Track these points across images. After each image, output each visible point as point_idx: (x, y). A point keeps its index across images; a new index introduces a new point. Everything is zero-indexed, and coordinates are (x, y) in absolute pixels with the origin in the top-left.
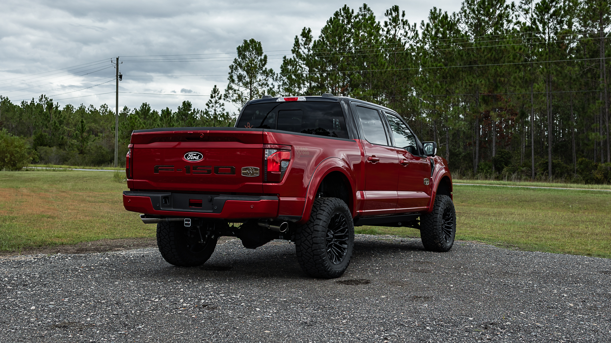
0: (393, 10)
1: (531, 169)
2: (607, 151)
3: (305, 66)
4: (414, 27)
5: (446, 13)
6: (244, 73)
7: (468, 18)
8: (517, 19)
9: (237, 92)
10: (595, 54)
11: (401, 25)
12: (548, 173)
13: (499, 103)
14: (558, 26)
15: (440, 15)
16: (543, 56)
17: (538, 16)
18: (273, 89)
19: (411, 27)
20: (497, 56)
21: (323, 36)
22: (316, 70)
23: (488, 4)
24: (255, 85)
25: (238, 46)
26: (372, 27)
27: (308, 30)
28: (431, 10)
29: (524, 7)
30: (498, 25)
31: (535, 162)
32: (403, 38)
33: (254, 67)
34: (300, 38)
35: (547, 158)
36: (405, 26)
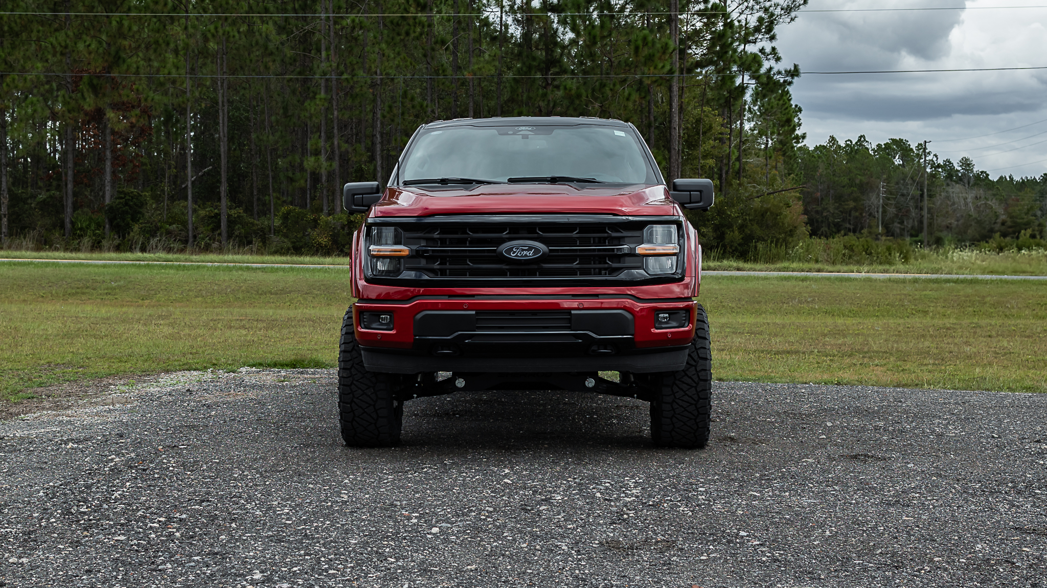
1: (187, 227)
12: (220, 234)
35: (216, 207)
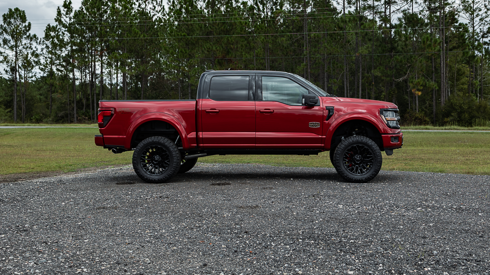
3: (67, 32)
4: (160, 3)
6: (9, 37)
9: (3, 54)
10: (300, 29)
11: (150, 1)
14: (274, 7)
16: (263, 29)
18: (36, 52)
19: (158, 2)
20: (228, 29)
21: (83, 7)
22: (77, 36)
24: (21, 48)
25: (3, 14)
26: (126, 2)
27: (69, 2)
33: (19, 33)
34: (62, 9)
36: (153, 2)
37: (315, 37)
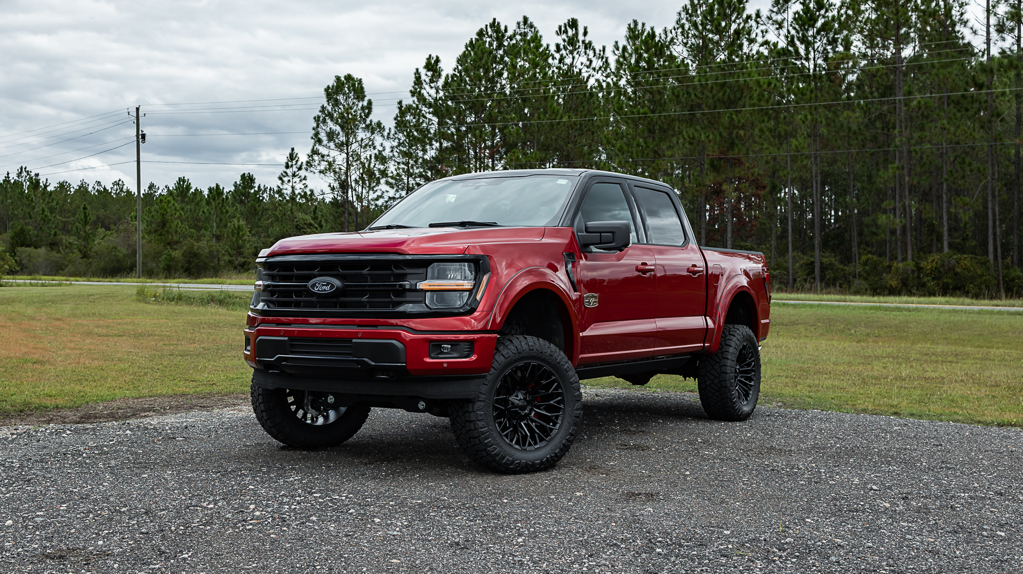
0: (569, 26)
1: (788, 272)
2: (906, 244)
3: (431, 115)
4: (602, 53)
5: (652, 29)
6: (337, 128)
7: (688, 37)
8: (763, 37)
9: (326, 158)
10: (888, 90)
11: (582, 49)
12: (814, 278)
13: (737, 170)
14: (829, 47)
15: (643, 32)
16: (805, 94)
17: (798, 32)
18: (383, 153)
19: (597, 52)
20: (732, 97)
21: (460, 68)
22: (450, 122)
23: (719, 14)
24: (355, 146)
25: (326, 87)
26: (537, 54)
27: (435, 58)
28: (629, 25)
29: (775, 17)
30: (734, 46)
31: (794, 262)
32: (584, 70)
33: (352, 119)
34: (423, 72)
35: (812, 256)
36: (588, 51)
37: (920, 108)
